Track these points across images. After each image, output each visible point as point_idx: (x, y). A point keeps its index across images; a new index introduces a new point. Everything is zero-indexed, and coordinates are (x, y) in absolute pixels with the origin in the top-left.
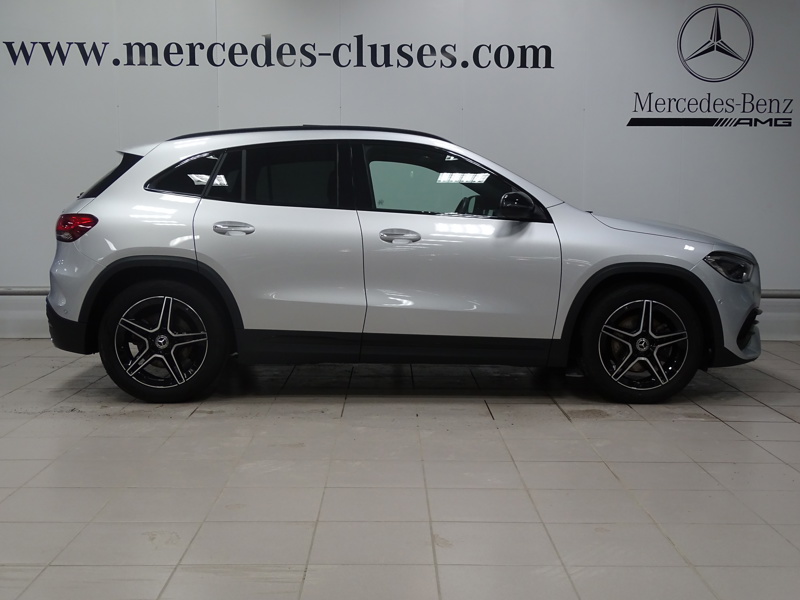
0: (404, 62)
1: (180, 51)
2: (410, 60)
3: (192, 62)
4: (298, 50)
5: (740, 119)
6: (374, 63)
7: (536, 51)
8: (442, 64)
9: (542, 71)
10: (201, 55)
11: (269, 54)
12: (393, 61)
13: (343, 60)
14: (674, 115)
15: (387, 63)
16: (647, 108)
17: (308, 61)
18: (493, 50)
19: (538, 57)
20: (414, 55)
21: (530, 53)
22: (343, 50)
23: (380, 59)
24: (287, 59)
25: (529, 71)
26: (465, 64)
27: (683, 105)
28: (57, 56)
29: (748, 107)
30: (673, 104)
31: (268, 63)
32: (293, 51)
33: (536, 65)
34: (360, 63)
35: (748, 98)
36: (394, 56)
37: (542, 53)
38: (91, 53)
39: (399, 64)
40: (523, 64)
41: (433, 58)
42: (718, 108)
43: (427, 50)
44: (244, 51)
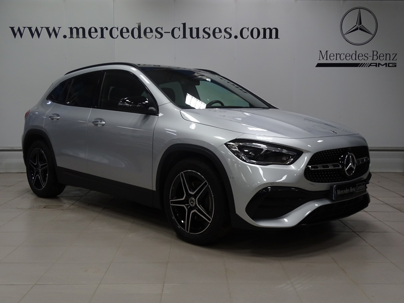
0: (206, 36)
1: (96, 31)
2: (209, 35)
3: (102, 36)
4: (154, 30)
5: (371, 64)
6: (191, 36)
7: (271, 30)
8: (225, 37)
9: (274, 40)
10: (106, 33)
11: (140, 32)
12: (200, 35)
13: (176, 35)
14: (339, 61)
15: (198, 37)
16: (325, 58)
17: (159, 36)
18: (250, 30)
19: (272, 33)
20: (211, 32)
21: (268, 31)
22: (176, 31)
23: (194, 35)
24: (149, 35)
25: (268, 40)
26: (236, 37)
27: (343, 57)
28: (36, 33)
29: (375, 57)
30: (338, 56)
31: (139, 37)
32: (151, 31)
33: (271, 37)
34: (184, 37)
35: (375, 53)
36: (201, 33)
37: (274, 32)
38: (53, 32)
39: (203, 37)
40: (265, 37)
41: (220, 34)
42: (360, 58)
43: (217, 30)
44: (128, 31)
